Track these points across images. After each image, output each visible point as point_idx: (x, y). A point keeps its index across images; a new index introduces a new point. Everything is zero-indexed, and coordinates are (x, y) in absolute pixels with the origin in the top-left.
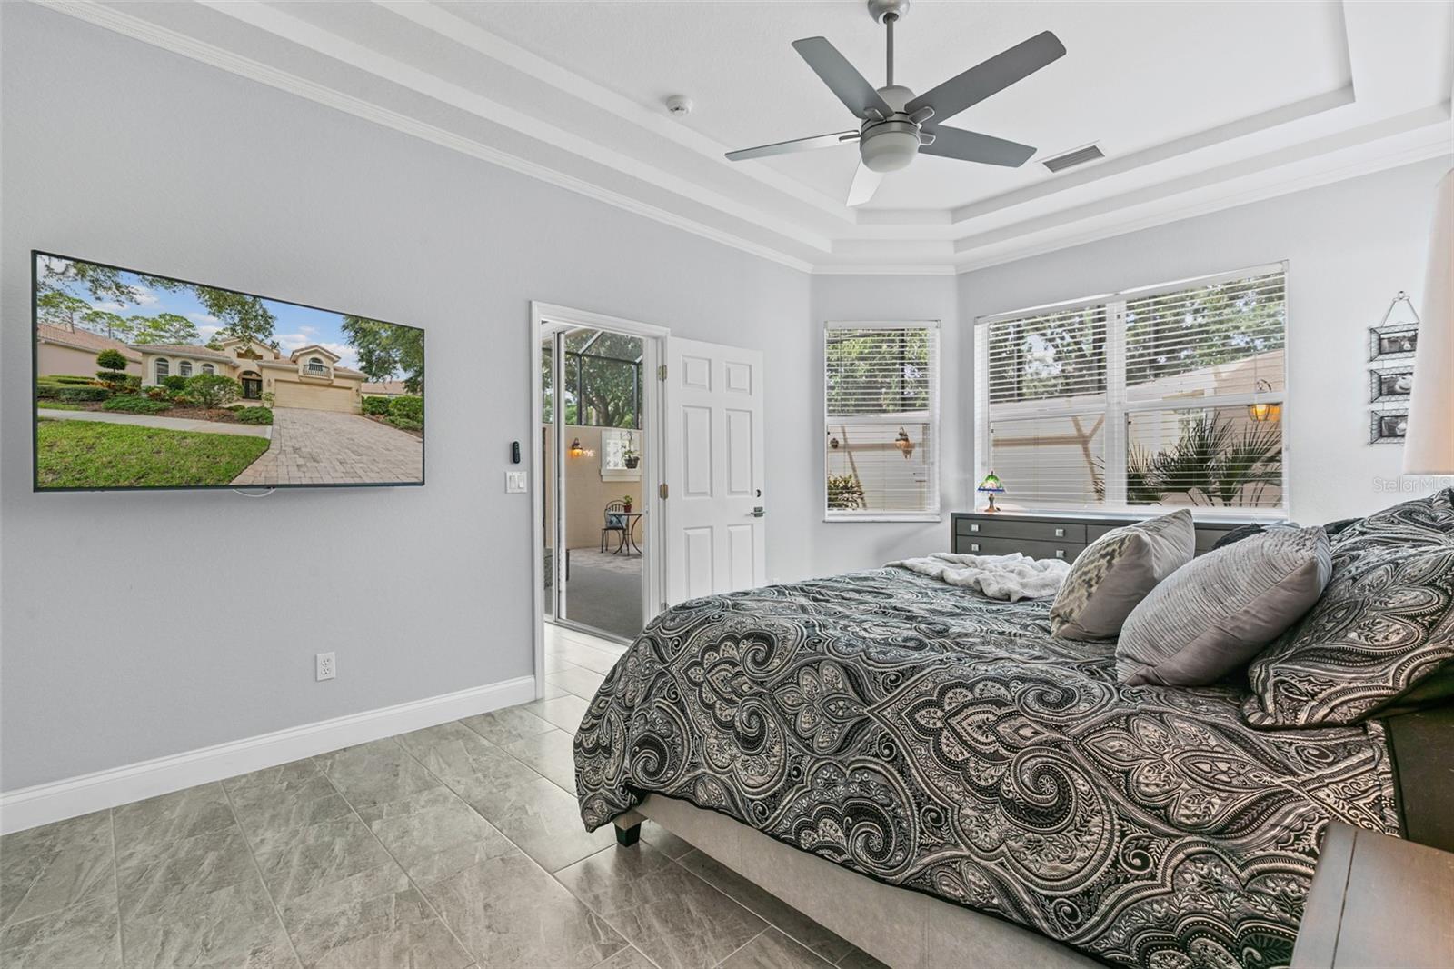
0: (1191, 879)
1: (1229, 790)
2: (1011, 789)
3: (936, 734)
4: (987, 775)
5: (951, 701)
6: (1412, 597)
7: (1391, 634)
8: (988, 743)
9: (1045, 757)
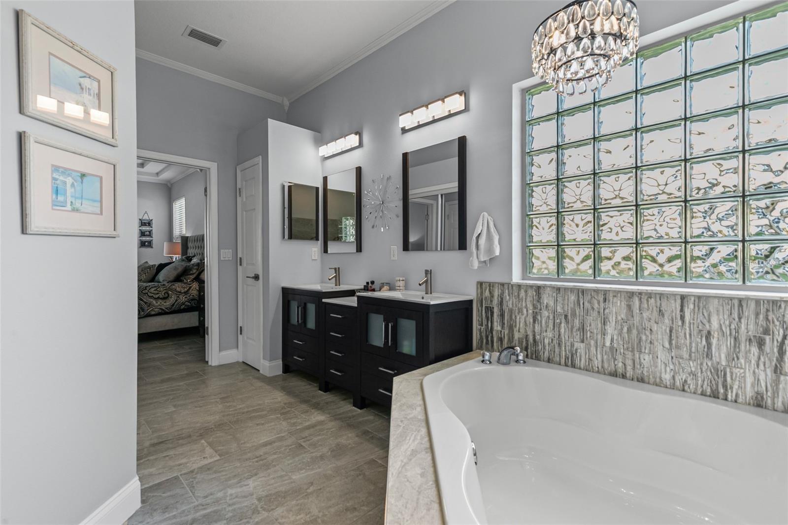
0: (184, 298)
1: (186, 288)
2: (161, 297)
3: (147, 293)
4: (157, 296)
5: (148, 289)
6: (196, 267)
7: (195, 271)
8: (156, 292)
9: (165, 291)
